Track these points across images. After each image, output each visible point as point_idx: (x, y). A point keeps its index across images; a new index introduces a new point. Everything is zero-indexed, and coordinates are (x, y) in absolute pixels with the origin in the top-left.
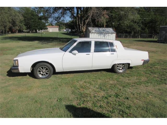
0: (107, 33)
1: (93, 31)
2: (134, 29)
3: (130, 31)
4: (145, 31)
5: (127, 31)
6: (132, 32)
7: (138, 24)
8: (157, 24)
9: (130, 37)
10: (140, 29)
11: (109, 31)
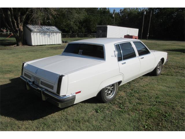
0: (52, 33)
1: (36, 30)
2: (71, 28)
3: (68, 30)
4: (82, 30)
5: (65, 29)
6: (70, 31)
7: (75, 23)
8: (91, 24)
9: (68, 37)
10: (77, 28)
11: (54, 30)
